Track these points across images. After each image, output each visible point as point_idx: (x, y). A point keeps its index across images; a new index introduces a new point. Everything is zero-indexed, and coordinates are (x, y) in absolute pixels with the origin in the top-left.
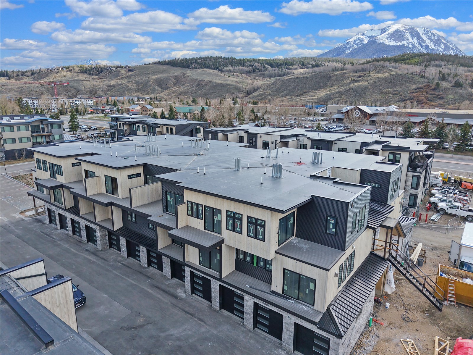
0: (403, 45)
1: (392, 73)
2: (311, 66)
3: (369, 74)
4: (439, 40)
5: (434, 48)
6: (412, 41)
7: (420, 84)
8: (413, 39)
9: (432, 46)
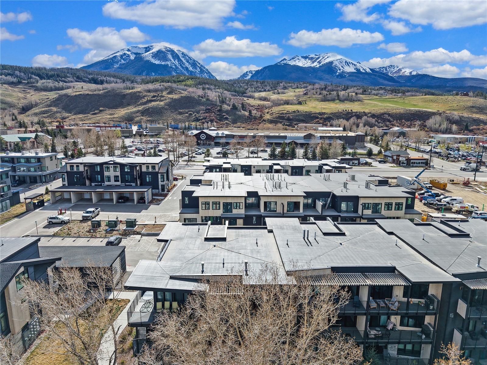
7: (207, 105)
8: (174, 61)
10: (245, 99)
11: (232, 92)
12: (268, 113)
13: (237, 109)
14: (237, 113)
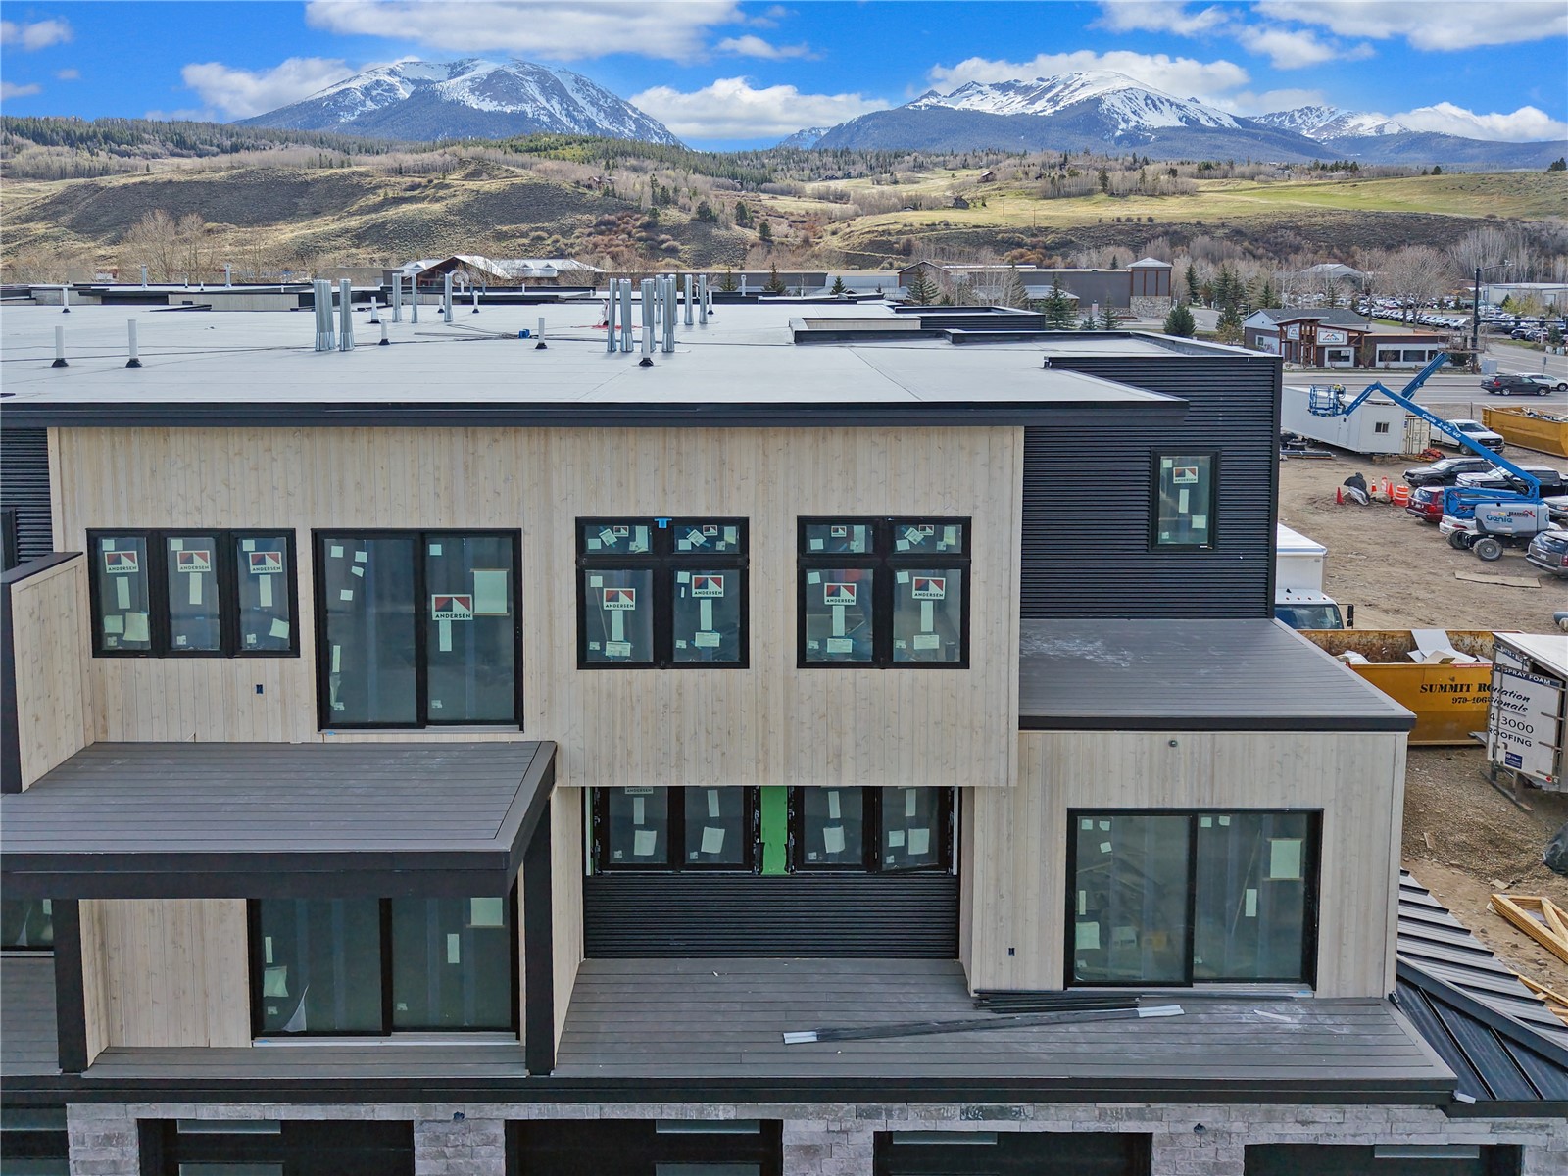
5: (610, 128)
7: (606, 211)
9: (604, 124)
13: (714, 220)
14: (715, 232)
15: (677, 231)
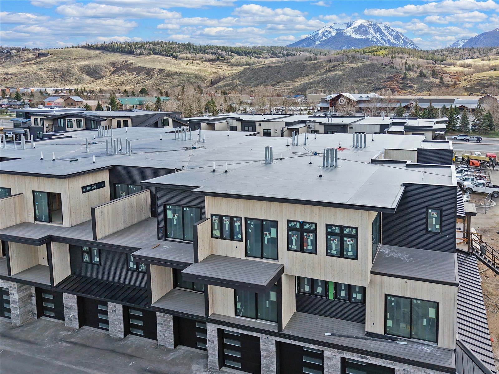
0: (368, 39)
1: (364, 64)
2: (282, 55)
3: (343, 63)
4: (398, 36)
5: (395, 42)
6: (376, 36)
7: (390, 73)
8: (376, 34)
9: (393, 41)
10: (443, 66)
11: (429, 59)
12: (465, 80)
13: (425, 76)
14: (425, 80)
15: (412, 80)
